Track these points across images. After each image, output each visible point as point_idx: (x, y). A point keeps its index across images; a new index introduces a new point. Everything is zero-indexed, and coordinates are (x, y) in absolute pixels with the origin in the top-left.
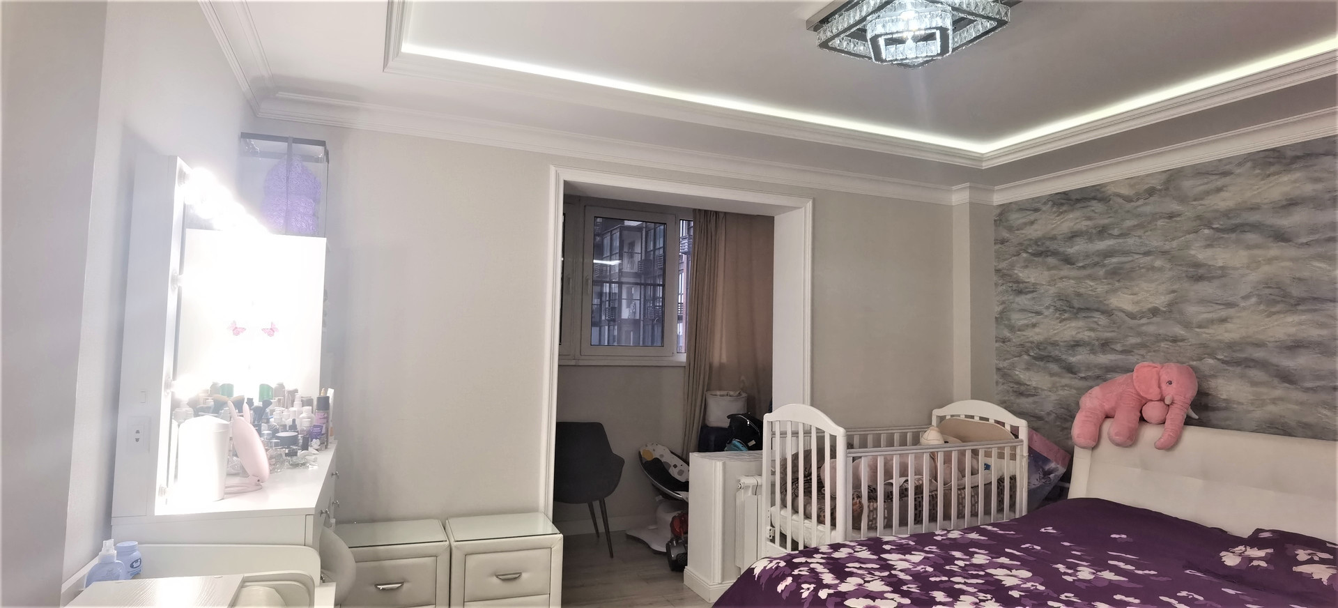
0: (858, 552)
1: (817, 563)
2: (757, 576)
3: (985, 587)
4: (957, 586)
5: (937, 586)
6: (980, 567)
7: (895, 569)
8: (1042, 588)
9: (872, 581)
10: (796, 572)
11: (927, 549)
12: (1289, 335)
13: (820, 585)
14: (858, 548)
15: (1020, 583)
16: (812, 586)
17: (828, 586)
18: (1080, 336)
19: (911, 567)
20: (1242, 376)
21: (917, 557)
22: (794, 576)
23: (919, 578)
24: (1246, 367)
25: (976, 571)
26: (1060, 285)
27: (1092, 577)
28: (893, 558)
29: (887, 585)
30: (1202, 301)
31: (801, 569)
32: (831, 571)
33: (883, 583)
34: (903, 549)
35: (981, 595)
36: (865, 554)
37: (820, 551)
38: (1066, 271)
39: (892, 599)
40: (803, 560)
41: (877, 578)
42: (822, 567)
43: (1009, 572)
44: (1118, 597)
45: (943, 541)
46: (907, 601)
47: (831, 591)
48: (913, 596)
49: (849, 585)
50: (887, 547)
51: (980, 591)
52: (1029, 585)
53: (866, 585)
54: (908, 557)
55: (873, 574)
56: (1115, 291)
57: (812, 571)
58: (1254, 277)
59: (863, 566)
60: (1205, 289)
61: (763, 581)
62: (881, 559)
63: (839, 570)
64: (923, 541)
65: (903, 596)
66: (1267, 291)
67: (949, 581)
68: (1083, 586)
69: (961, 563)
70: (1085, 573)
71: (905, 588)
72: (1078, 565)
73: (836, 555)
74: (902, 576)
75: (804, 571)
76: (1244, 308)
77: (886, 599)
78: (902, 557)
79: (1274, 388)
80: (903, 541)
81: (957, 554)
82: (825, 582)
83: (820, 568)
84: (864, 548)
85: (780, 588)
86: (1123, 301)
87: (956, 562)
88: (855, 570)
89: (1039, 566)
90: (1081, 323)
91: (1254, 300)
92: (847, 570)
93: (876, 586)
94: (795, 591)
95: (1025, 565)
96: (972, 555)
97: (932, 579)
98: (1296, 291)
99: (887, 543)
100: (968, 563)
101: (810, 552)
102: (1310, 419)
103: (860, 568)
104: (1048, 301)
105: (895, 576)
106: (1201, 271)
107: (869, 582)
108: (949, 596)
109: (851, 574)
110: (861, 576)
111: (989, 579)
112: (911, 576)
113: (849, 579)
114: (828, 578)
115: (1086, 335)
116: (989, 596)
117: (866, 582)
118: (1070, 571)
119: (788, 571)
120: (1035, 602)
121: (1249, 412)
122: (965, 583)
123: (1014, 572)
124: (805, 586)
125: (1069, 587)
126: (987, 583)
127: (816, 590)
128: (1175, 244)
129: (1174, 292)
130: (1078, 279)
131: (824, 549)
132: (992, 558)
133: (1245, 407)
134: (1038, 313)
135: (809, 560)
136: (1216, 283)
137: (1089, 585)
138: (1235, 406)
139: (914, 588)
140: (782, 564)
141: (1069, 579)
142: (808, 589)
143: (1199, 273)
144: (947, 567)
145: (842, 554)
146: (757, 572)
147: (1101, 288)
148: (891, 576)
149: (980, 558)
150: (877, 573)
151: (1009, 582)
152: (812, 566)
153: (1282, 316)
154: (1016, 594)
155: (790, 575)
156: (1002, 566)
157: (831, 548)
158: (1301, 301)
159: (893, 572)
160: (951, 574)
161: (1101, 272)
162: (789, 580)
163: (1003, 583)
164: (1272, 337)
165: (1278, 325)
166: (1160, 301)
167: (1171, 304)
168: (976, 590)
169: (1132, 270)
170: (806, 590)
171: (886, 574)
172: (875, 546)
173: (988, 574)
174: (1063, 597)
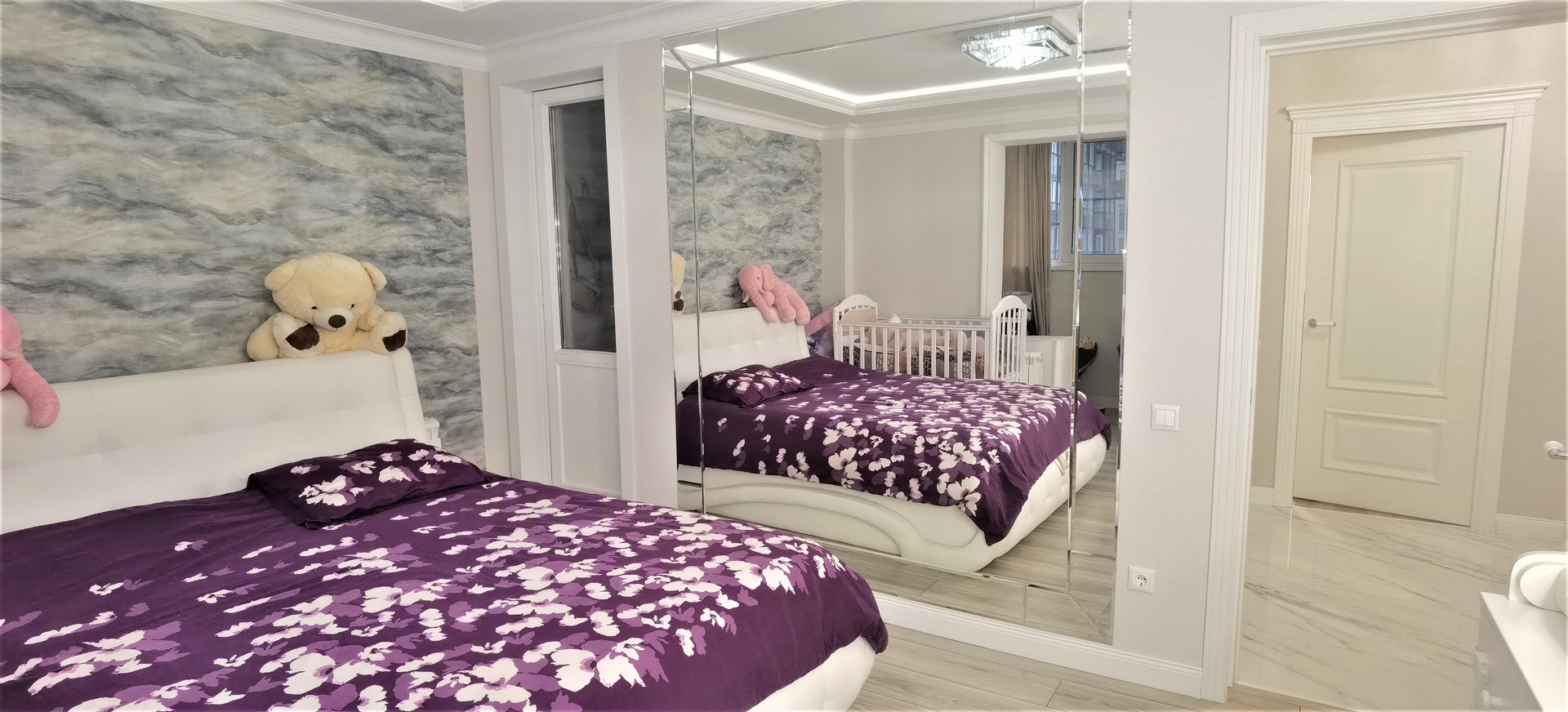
12: (119, 248)
20: (57, 305)
24: (62, 292)
58: (61, 166)
66: (86, 188)
76: (49, 210)
91: (65, 198)
98: (122, 192)
102: (151, 350)
153: (107, 223)
158: (129, 205)
164: (95, 250)
165: (104, 235)
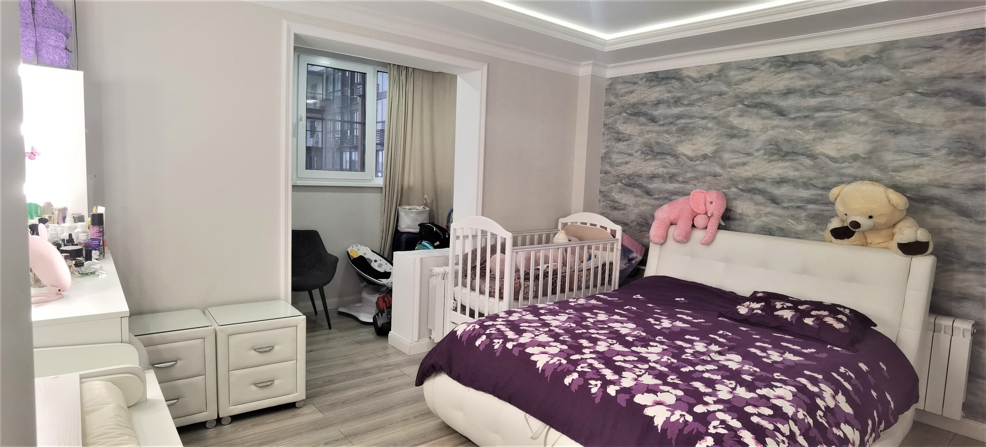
0: (525, 315)
1: (501, 324)
2: (459, 336)
3: (611, 335)
4: (593, 336)
5: (581, 336)
6: (603, 322)
7: (551, 326)
8: (644, 334)
9: (540, 335)
10: (488, 332)
11: (567, 311)
12: (779, 175)
13: (506, 340)
14: (524, 313)
15: (631, 331)
16: (501, 341)
17: (512, 340)
18: (656, 171)
19: (561, 324)
20: (751, 199)
21: (564, 317)
22: (486, 334)
23: (568, 331)
24: (753, 193)
25: (601, 325)
26: (646, 136)
27: (670, 325)
28: (548, 318)
29: (550, 337)
30: (734, 151)
31: (491, 329)
32: (511, 329)
33: (547, 335)
34: (553, 313)
35: (610, 341)
36: (530, 317)
37: (500, 316)
38: (652, 127)
39: (556, 346)
40: (490, 323)
41: (542, 332)
42: (504, 327)
43: (622, 325)
44: (687, 337)
45: (576, 306)
46: (565, 347)
47: (515, 343)
48: (568, 343)
49: (525, 338)
50: (542, 311)
51: (608, 338)
52: (636, 333)
53: (536, 337)
54: (557, 317)
55: (539, 330)
56: (681, 142)
57: (498, 330)
58: (764, 137)
59: (530, 325)
60: (736, 143)
61: (464, 339)
62: (540, 319)
63: (515, 327)
64: (563, 306)
65: (562, 344)
66: (770, 147)
67: (587, 332)
68: (667, 331)
69: (592, 320)
70: (666, 323)
71: (561, 338)
72: (661, 319)
73: (511, 318)
74: (557, 330)
75: (493, 331)
76: (756, 157)
77: (552, 346)
78: (554, 317)
79: (767, 207)
80: (551, 307)
81: (587, 314)
82: (509, 337)
83: (503, 328)
84: (528, 313)
85: (478, 343)
86: (686, 149)
87: (588, 320)
88: (527, 328)
89: (639, 319)
90: (658, 162)
91: (762, 151)
92: (521, 328)
93: (543, 338)
94: (490, 345)
95: (630, 320)
96: (596, 314)
97: (577, 332)
98: (785, 148)
99: (541, 308)
100: (595, 320)
101: (494, 317)
102: (783, 226)
103: (529, 326)
104: (637, 147)
105: (553, 330)
106: (735, 132)
107: (538, 335)
108: (590, 342)
109: (525, 331)
110: (531, 332)
111: (611, 330)
112: (563, 330)
113: (524, 334)
114: (511, 334)
115: (661, 171)
116: (615, 341)
117: (536, 336)
118: (657, 323)
119: (482, 331)
120: (643, 344)
121: (752, 221)
122: (598, 333)
123: (625, 325)
124: (496, 341)
125: (661, 332)
126: (611, 332)
127: (504, 343)
128: (721, 113)
129: (718, 144)
130: (658, 132)
131: (502, 315)
132: (610, 316)
133: (750, 218)
134: (630, 155)
135: (495, 323)
136: (742, 140)
137: (670, 331)
138: (745, 217)
139: (566, 338)
140: (477, 327)
141: (658, 327)
142: (499, 343)
143: (733, 133)
144: (584, 323)
145: (514, 317)
146: (459, 333)
147: (673, 140)
148: (550, 331)
149: (602, 317)
150: (541, 329)
151: (624, 331)
152: (498, 327)
153: (776, 163)
154: (630, 339)
155: (484, 334)
156: (617, 321)
157: (507, 314)
158: (787, 154)
159: (551, 328)
160: (587, 327)
161: (674, 129)
162: (484, 337)
163: (620, 332)
164: (769, 175)
165: (773, 168)
166: (709, 150)
167: (716, 152)
168: (606, 338)
169: (694, 128)
170: (497, 344)
171: (547, 329)
172: (535, 311)
173: (609, 327)
174: (657, 339)
